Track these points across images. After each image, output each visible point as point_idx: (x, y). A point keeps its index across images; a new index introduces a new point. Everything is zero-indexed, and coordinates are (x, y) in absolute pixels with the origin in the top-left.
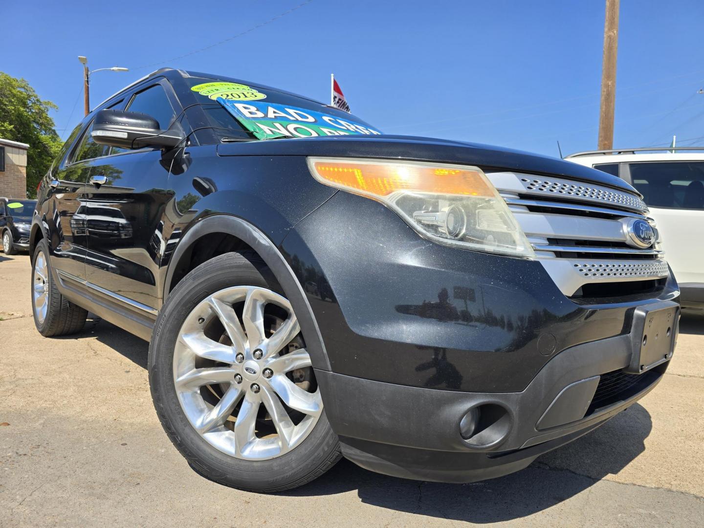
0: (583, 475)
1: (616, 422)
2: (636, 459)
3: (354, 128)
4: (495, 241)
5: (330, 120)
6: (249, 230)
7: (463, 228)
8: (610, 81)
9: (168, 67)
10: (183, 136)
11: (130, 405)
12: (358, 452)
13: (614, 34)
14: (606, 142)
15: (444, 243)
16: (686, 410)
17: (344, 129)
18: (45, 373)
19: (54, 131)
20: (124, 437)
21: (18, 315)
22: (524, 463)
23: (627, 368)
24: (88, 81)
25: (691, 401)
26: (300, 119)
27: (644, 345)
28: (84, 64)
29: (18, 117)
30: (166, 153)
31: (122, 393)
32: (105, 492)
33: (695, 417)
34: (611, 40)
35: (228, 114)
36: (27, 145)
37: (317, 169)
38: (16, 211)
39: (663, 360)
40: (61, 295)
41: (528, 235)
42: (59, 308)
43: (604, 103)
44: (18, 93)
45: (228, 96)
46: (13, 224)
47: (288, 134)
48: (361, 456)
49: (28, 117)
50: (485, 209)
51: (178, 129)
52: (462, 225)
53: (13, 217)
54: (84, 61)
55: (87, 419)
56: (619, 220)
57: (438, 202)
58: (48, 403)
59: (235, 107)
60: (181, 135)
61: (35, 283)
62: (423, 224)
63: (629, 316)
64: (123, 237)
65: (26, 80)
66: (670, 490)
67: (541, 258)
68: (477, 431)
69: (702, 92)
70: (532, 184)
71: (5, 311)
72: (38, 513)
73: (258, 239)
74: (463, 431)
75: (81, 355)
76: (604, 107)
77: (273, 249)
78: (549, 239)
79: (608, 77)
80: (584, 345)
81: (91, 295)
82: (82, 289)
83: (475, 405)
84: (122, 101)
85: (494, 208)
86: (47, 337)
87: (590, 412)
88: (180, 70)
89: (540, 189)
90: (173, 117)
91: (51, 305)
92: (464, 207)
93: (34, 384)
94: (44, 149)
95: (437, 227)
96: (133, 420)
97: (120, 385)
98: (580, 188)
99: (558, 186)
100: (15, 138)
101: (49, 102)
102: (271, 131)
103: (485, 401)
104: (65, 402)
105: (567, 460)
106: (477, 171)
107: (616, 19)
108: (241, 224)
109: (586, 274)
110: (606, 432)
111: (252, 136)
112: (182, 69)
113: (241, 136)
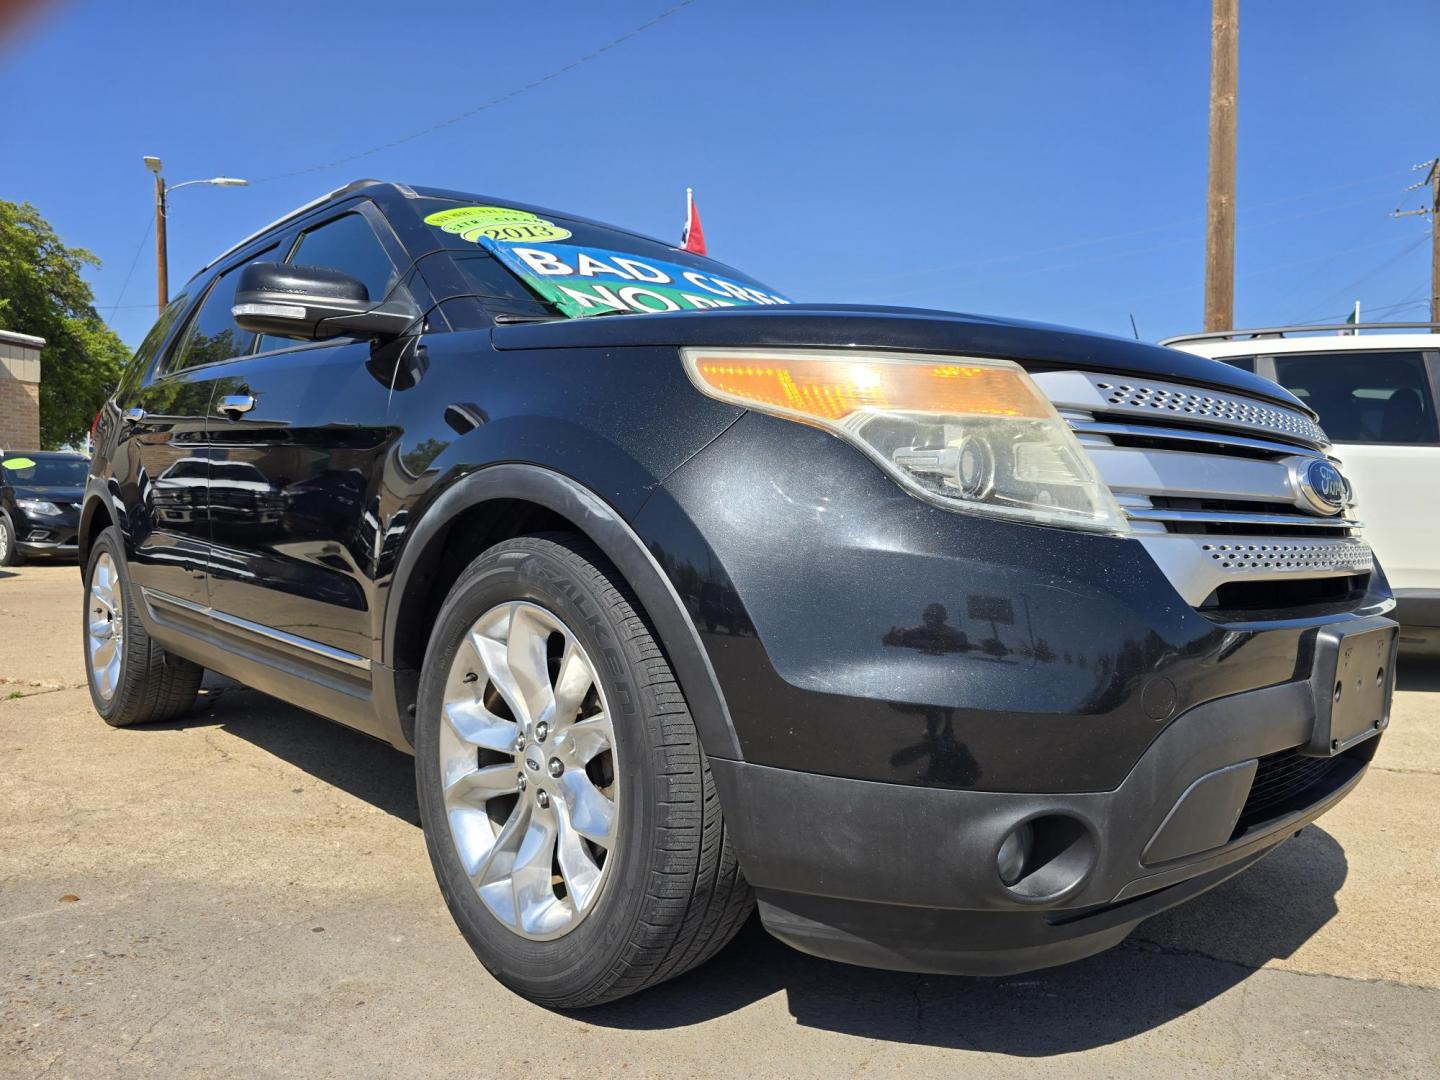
0: (1228, 961)
1: (1279, 861)
2: (1325, 927)
3: (746, 294)
4: (1053, 503)
5: (697, 279)
6: (569, 492)
7: (988, 480)
8: (1224, 194)
9: (370, 177)
10: (416, 313)
11: (317, 855)
12: (794, 919)
13: (1230, 102)
14: (1221, 317)
15: (956, 507)
16: (1411, 834)
17: (728, 296)
18: (130, 797)
19: (92, 309)
20: (315, 915)
21: (51, 686)
22: (1113, 935)
23: (1306, 745)
24: (163, 208)
25: (1419, 817)
26: (641, 277)
27: (1338, 700)
28: (155, 172)
29: (18, 282)
30: (380, 348)
31: (295, 832)
32: (298, 1020)
33: (1430, 847)
34: (1223, 116)
35: (502, 269)
36: (42, 340)
37: (702, 371)
38: (19, 475)
39: (1371, 732)
40: (150, 639)
41: (1116, 491)
42: (145, 665)
43: (1214, 239)
44: (18, 233)
45: (497, 233)
46: (15, 503)
47: (622, 307)
48: (796, 927)
49: (40, 281)
50: (1032, 441)
51: (405, 299)
52: (987, 473)
53: (14, 487)
54: (155, 166)
55: (235, 884)
56: (1280, 462)
57: (942, 429)
58: (149, 855)
59: (516, 256)
60: (412, 311)
61: (91, 620)
62: (915, 473)
63: (1307, 644)
64: (265, 520)
65: (35, 208)
66: (1396, 984)
67: (1141, 535)
68: (1028, 870)
69: (1400, 213)
70: (1117, 394)
71: (22, 678)
72: (171, 1065)
73: (590, 507)
74: (1003, 870)
75: (198, 761)
76: (1214, 246)
77: (620, 527)
78: (1153, 499)
79: (1221, 187)
80: (1227, 699)
81: (220, 636)
82: (201, 625)
83: (1024, 819)
84: (275, 246)
85: (1048, 440)
86: (119, 726)
87: (1240, 831)
88: (400, 185)
89: (1133, 403)
90: (393, 276)
91: (129, 659)
92: (992, 437)
93: (113, 820)
94: (72, 347)
95: (941, 477)
96: (328, 883)
97: (287, 817)
98: (1207, 400)
99: (1166, 398)
100: (12, 326)
101: (81, 250)
102: (590, 301)
103: (1045, 809)
104: (184, 853)
105: (1194, 933)
106: (1012, 370)
107: (1232, 74)
108: (552, 480)
109: (1226, 565)
110: (1262, 879)
111: (553, 310)
112: (400, 182)
113: (531, 311)
